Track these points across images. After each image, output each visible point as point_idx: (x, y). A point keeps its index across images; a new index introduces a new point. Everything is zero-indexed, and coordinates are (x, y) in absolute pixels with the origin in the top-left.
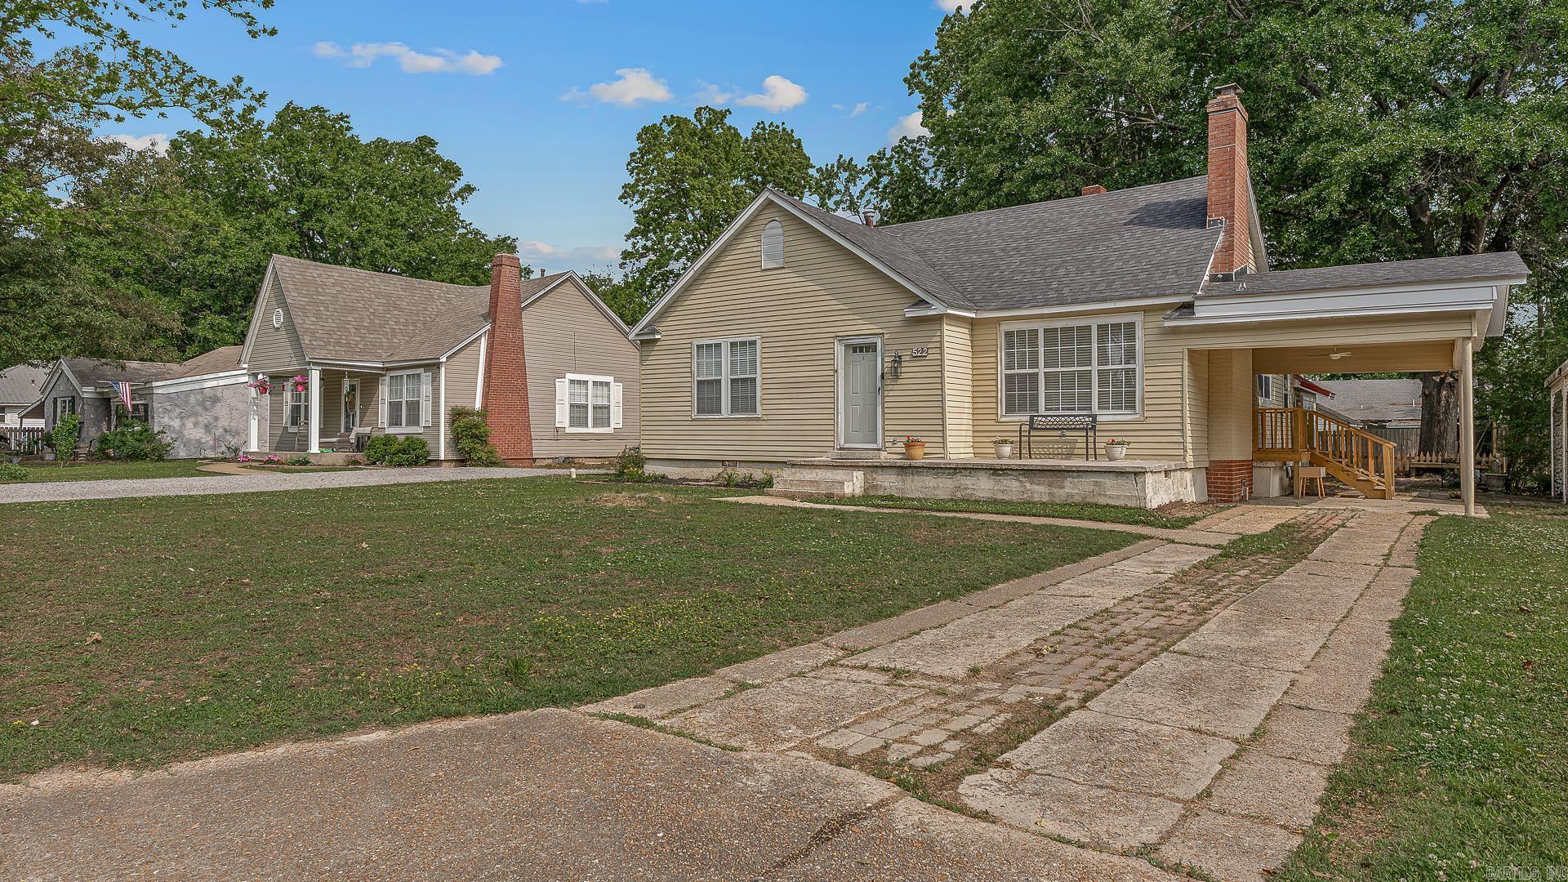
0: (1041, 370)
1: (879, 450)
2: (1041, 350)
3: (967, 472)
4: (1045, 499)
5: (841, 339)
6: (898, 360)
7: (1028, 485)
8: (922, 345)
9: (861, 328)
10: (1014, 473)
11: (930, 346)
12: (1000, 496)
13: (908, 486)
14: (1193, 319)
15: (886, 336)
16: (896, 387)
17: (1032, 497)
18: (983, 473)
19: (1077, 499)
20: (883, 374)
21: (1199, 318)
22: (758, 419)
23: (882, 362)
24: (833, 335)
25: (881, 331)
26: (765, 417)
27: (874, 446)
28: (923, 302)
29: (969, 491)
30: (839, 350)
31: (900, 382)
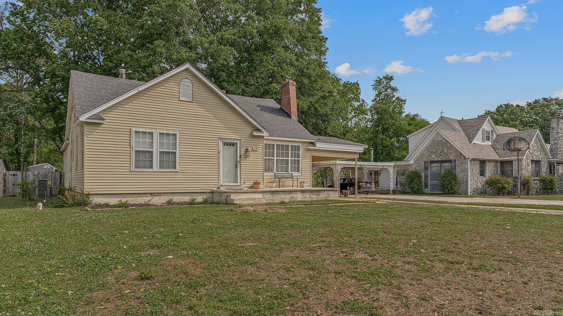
0: (275, 158)
1: (238, 186)
2: (275, 151)
3: (294, 192)
4: (316, 199)
5: (221, 139)
6: (247, 151)
7: (311, 195)
8: (256, 146)
9: (231, 136)
10: (308, 192)
11: (259, 146)
12: (304, 200)
13: (275, 198)
14: (315, 147)
15: (242, 141)
16: (246, 161)
17: (313, 199)
18: (299, 192)
19: (324, 199)
20: (240, 156)
21: (317, 147)
22: (177, 172)
23: (241, 151)
24: (218, 137)
25: (240, 139)
26: (181, 171)
27: (237, 184)
28: (260, 130)
29: (295, 199)
30: (221, 144)
31: (247, 159)
